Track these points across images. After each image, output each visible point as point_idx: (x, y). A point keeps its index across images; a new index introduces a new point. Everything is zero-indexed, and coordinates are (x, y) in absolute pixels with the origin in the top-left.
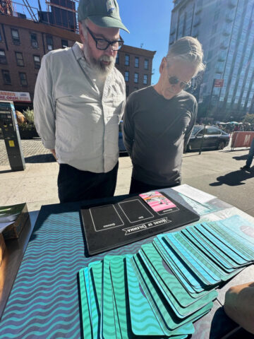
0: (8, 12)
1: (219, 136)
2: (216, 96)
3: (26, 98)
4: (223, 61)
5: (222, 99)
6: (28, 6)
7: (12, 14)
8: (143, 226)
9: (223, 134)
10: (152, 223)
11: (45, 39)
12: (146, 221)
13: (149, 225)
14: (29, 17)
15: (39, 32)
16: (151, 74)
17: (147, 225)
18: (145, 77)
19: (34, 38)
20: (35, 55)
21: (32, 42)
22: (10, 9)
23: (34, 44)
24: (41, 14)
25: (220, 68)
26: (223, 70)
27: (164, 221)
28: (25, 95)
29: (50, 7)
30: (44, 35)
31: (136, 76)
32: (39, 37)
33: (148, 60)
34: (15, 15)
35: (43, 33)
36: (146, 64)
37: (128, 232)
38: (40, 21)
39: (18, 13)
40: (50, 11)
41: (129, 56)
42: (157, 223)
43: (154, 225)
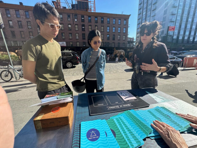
0: (59, 7)
1: (174, 60)
2: (171, 36)
3: (64, 45)
4: (175, 15)
5: (175, 37)
6: (67, 3)
7: (60, 8)
8: (118, 107)
9: (176, 59)
10: (122, 105)
11: (74, 16)
12: (119, 104)
13: (120, 106)
14: (67, 8)
15: (71, 13)
16: (128, 27)
17: (119, 106)
18: (125, 29)
19: (69, 16)
20: (69, 24)
21: (68, 18)
22: (60, 5)
23: (69, 19)
24: (73, 6)
25: (173, 19)
26: (175, 20)
27: (129, 105)
28: (64, 43)
29: (77, 2)
30: (74, 15)
31: (119, 29)
32: (71, 16)
33: (126, 20)
34: (61, 8)
35: (73, 14)
36: (125, 22)
37: (109, 108)
38: (72, 9)
39: (63, 7)
40: (77, 3)
41: (115, 19)
42: (125, 106)
43: (123, 106)
